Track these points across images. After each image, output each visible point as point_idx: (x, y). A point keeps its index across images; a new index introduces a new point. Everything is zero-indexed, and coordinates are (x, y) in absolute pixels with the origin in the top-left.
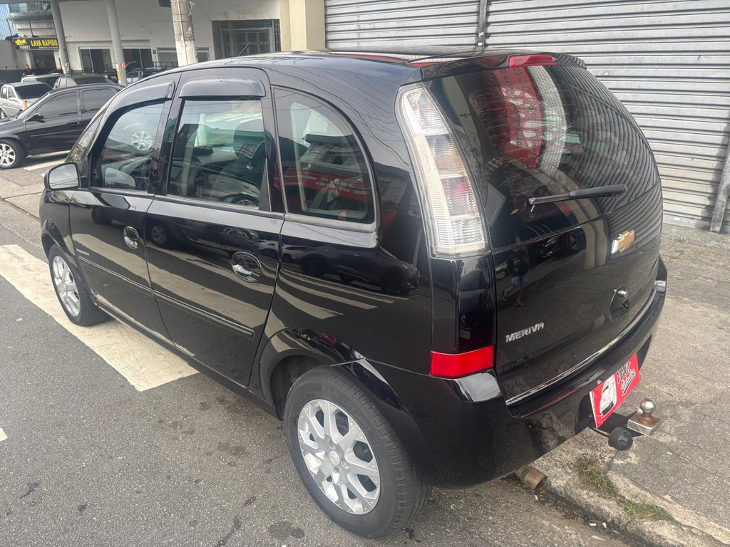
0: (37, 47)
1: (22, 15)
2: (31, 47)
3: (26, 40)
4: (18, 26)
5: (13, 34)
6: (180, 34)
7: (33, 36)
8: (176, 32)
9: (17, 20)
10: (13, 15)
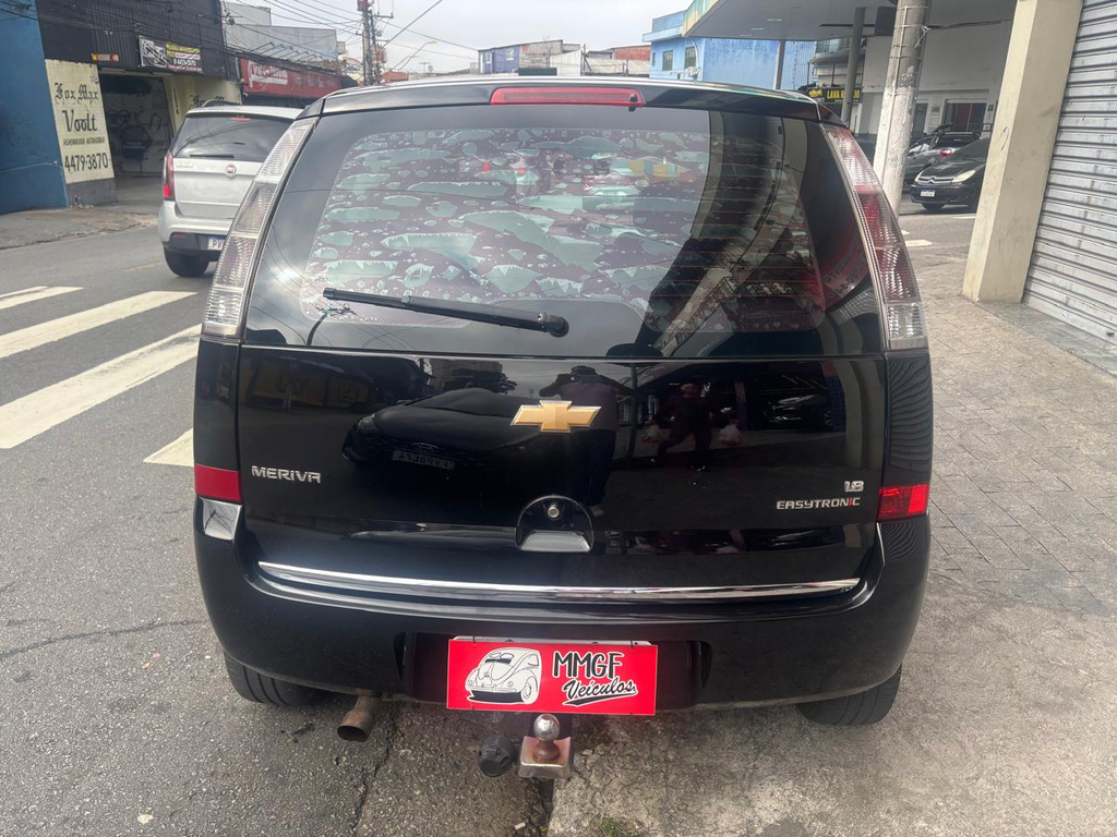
0: (833, 100)
1: (829, 56)
2: (826, 100)
3: (823, 90)
4: (819, 72)
5: (810, 83)
6: (893, 77)
7: (833, 85)
8: (889, 75)
9: (820, 63)
10: (818, 55)
